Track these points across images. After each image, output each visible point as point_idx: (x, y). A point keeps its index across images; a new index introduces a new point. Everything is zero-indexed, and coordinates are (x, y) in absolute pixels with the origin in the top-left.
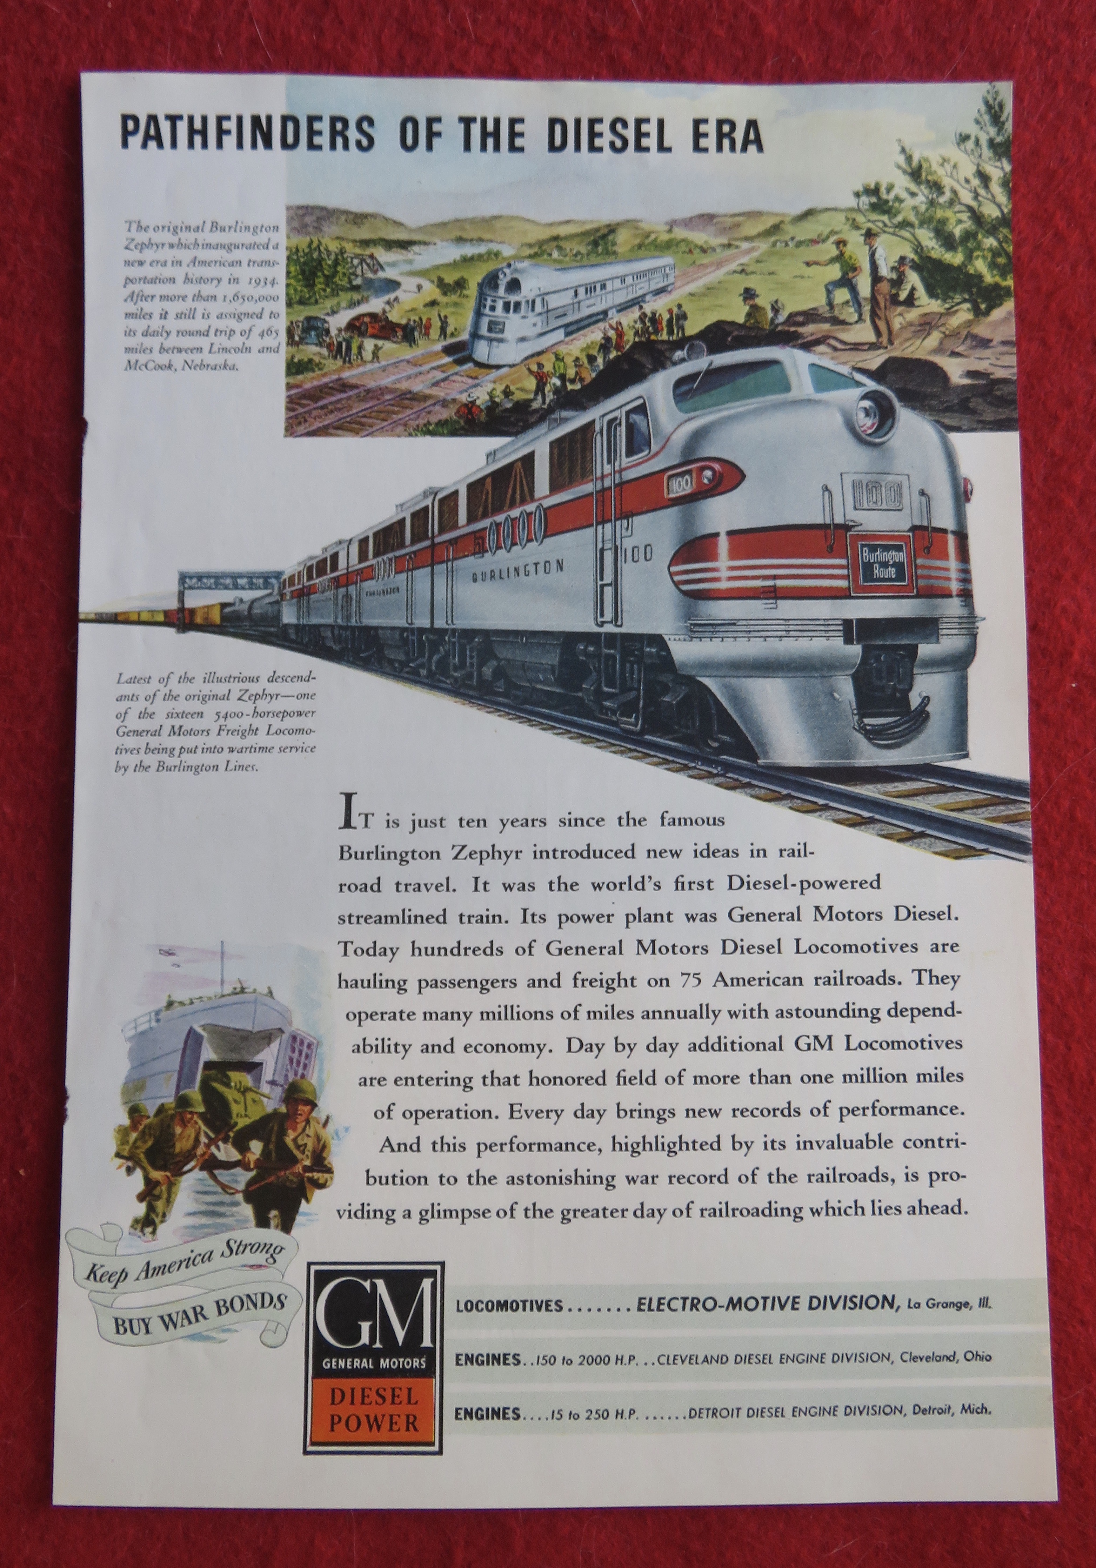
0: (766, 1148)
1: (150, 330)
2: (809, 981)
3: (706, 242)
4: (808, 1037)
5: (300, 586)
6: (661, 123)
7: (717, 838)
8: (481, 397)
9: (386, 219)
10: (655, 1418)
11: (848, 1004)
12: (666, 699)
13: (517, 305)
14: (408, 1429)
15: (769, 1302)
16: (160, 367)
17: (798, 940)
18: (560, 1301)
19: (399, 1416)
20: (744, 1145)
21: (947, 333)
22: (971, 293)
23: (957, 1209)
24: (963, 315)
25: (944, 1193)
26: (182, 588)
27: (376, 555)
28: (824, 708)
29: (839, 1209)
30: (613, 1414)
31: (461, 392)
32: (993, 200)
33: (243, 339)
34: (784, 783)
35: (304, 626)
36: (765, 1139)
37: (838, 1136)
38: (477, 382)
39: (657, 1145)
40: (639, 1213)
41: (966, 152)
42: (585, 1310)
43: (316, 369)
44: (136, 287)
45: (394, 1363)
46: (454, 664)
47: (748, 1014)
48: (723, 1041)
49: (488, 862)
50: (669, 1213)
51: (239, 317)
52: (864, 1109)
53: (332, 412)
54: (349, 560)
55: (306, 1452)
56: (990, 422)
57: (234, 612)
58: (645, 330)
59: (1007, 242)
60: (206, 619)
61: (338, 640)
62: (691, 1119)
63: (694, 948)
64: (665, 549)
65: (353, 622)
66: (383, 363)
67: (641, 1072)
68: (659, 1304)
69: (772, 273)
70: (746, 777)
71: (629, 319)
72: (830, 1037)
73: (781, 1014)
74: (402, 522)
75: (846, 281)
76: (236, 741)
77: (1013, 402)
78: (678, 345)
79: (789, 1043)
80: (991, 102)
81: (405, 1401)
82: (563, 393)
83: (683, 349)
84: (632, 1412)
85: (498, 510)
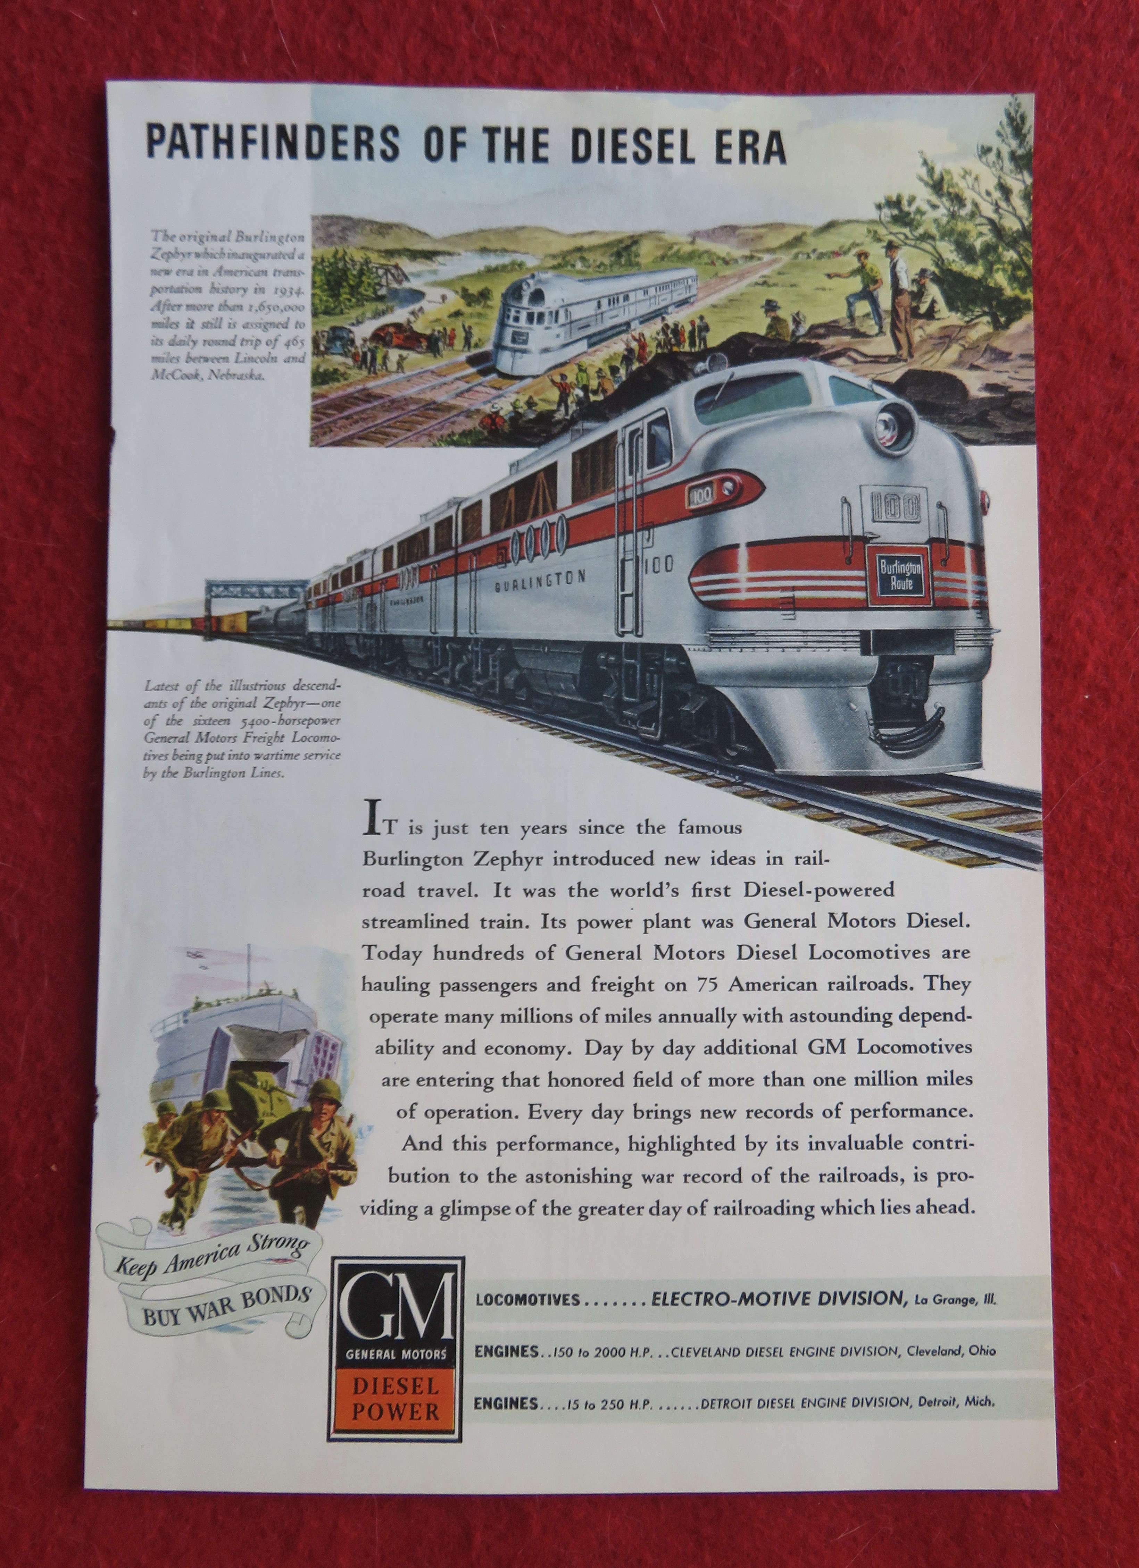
0: (779, 1149)
1: (177, 340)
2: (823, 986)
3: (728, 254)
4: (821, 1040)
5: (326, 595)
6: (684, 134)
7: (735, 845)
8: (505, 407)
9: (411, 230)
10: (668, 1408)
11: (860, 1009)
12: (686, 708)
13: (541, 316)
14: (428, 1418)
15: (781, 1297)
16: (187, 377)
17: (812, 946)
18: (578, 1295)
19: (420, 1405)
20: (757, 1145)
21: (967, 346)
22: (990, 306)
23: (965, 1208)
24: (983, 327)
25: (953, 1193)
26: (209, 596)
27: (401, 564)
28: (841, 718)
29: (850, 1207)
30: (627, 1404)
31: (485, 403)
32: (1014, 213)
33: (269, 349)
34: (800, 791)
35: (330, 634)
36: (778, 1140)
37: (850, 1136)
38: (501, 392)
39: (673, 1145)
40: (654, 1211)
41: (988, 165)
42: (601, 1304)
43: (341, 379)
44: (163, 297)
46: (477, 673)
47: (763, 1018)
48: (738, 1044)
49: (509, 868)
50: (684, 1211)
51: (265, 327)
52: (875, 1111)
53: (356, 422)
54: (374, 569)
55: (329, 1440)
56: (1008, 436)
57: (261, 620)
58: (668, 342)
59: (1027, 256)
60: (233, 627)
61: (362, 648)
62: (706, 1120)
63: (711, 953)
64: (686, 561)
65: (378, 631)
66: (408, 373)
67: (657, 1074)
68: (674, 1298)
69: (793, 286)
70: (763, 785)
71: (651, 331)
72: (842, 1041)
73: (795, 1018)
74: (426, 532)
75: (867, 294)
76: (262, 748)
77: (1030, 415)
78: (700, 356)
79: (802, 1047)
80: (1013, 114)
81: (426, 1390)
82: (586, 404)
83: (704, 360)
84: (646, 1402)
85: (521, 520)
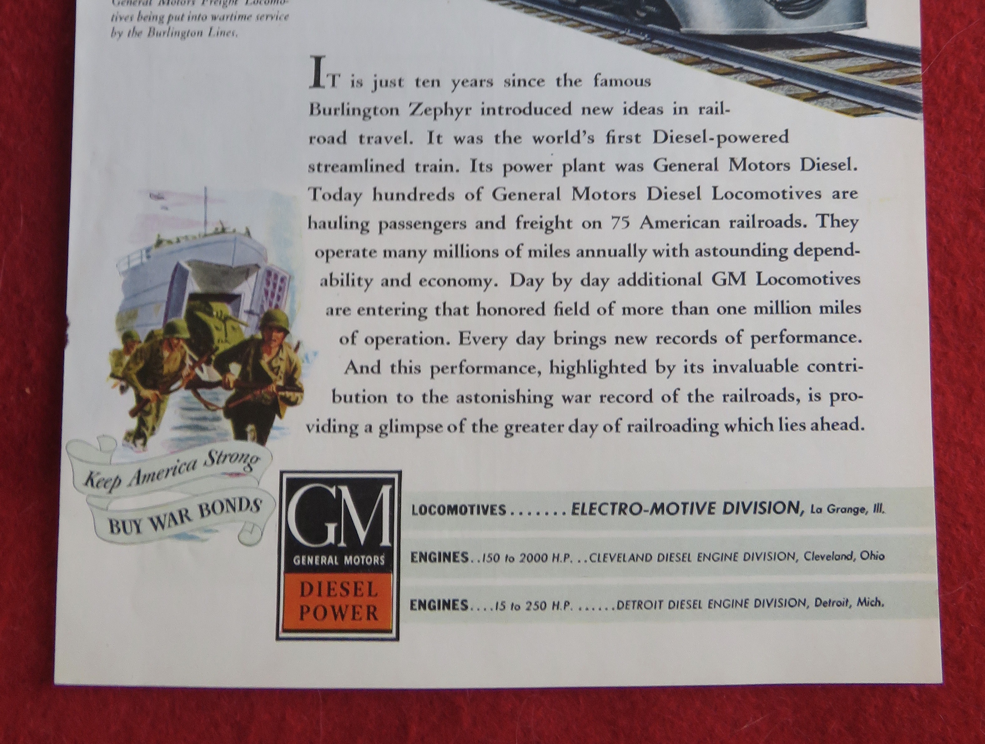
0: (686, 371)
2: (724, 224)
4: (724, 273)
7: (645, 97)
10: (587, 609)
11: (759, 244)
14: (369, 618)
15: (688, 507)
17: (715, 188)
18: (504, 506)
19: (361, 607)
20: (667, 368)
23: (854, 425)
25: (844, 413)
29: (751, 425)
30: (549, 605)
34: (704, 48)
36: (686, 363)
37: (750, 361)
39: (589, 368)
40: (573, 428)
42: (525, 514)
45: (357, 560)
47: (671, 253)
48: (649, 277)
49: (441, 118)
50: (601, 428)
52: (773, 337)
55: (278, 638)
62: (620, 346)
63: (623, 194)
67: (576, 304)
68: (591, 508)
70: (670, 43)
72: (743, 274)
76: (217, 10)
79: (706, 279)
81: (366, 592)
84: (567, 604)
